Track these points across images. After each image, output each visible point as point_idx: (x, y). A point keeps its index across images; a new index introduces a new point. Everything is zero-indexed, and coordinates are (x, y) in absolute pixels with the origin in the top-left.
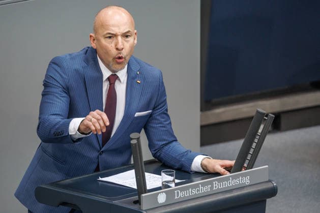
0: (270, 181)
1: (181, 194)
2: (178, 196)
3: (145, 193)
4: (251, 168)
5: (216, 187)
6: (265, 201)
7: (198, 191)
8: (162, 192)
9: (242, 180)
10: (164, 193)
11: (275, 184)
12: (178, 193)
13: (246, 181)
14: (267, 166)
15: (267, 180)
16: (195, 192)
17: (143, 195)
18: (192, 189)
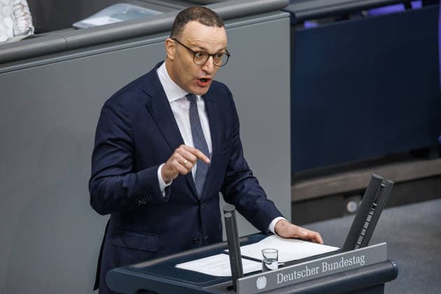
0: (388, 261)
1: (284, 278)
2: (280, 280)
3: (241, 277)
4: (367, 246)
5: (325, 268)
6: (383, 285)
7: (304, 274)
8: (262, 276)
9: (356, 260)
10: (264, 277)
11: (395, 265)
12: (280, 276)
13: (361, 261)
14: (385, 243)
15: (386, 260)
16: (300, 275)
17: (240, 279)
18: (297, 272)
